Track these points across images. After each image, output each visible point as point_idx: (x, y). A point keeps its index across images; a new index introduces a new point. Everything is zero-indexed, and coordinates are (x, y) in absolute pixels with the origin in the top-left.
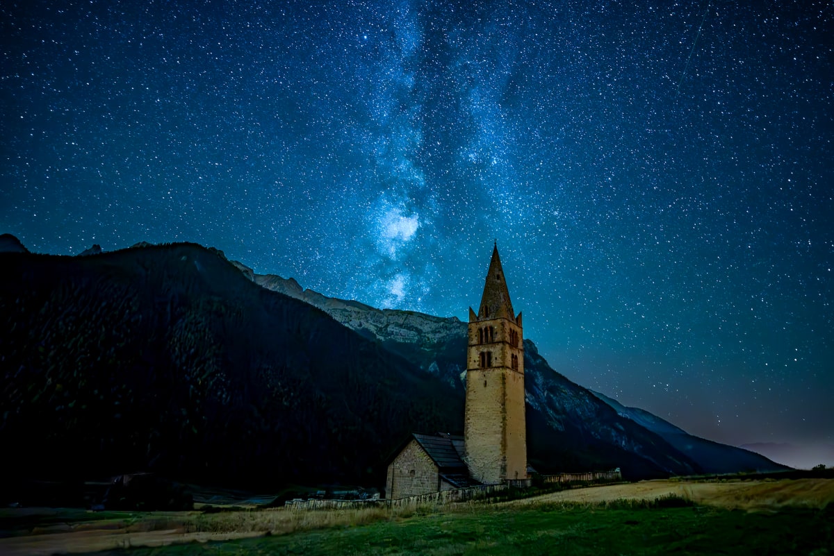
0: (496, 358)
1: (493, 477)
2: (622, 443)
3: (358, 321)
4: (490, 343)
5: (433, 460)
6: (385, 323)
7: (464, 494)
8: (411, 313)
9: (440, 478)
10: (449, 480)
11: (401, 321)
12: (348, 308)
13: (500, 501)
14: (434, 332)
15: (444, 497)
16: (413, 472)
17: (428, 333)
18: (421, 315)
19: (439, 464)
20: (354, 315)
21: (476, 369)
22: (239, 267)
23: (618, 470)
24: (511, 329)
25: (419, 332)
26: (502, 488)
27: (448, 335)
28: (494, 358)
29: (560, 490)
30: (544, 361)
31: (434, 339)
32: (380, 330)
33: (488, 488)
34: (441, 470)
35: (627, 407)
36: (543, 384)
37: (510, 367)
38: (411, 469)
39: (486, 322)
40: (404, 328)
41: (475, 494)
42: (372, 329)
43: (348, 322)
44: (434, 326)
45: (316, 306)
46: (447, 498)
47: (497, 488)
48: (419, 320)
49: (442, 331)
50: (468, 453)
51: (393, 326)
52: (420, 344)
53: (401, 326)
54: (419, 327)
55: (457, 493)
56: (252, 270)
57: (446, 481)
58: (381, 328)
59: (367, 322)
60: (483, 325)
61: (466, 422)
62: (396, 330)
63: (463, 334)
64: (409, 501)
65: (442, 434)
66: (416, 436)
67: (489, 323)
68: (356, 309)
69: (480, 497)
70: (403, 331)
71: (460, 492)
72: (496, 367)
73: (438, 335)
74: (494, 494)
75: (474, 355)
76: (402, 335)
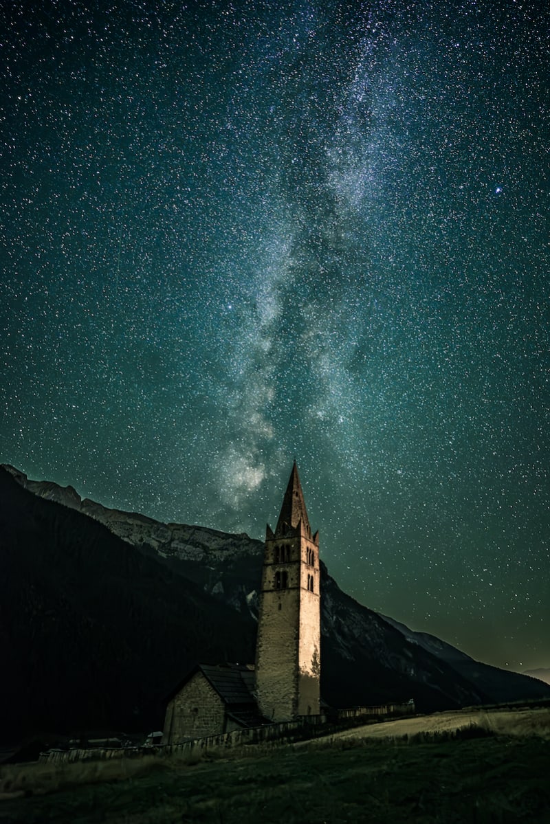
0: (292, 579)
1: (284, 714)
2: (410, 671)
3: (139, 536)
4: (286, 562)
5: (219, 695)
6: (169, 538)
7: (255, 735)
8: (198, 528)
9: (226, 716)
10: (237, 719)
11: (187, 537)
12: (130, 521)
13: (295, 741)
14: (221, 549)
15: (233, 738)
16: (196, 710)
17: (214, 550)
18: (209, 531)
19: (226, 699)
20: (136, 529)
21: (271, 591)
22: (11, 471)
23: (411, 701)
24: (308, 548)
25: (205, 549)
26: (296, 725)
27: (236, 553)
28: (289, 579)
29: (355, 726)
30: (334, 583)
31: (221, 556)
32: (162, 546)
33: (281, 726)
34: (229, 707)
35: (415, 633)
36: (332, 608)
37: (306, 588)
38: (193, 707)
39: (283, 540)
40: (190, 544)
41: (267, 734)
42: (155, 544)
43: (128, 537)
44: (222, 542)
45: (94, 517)
46: (237, 740)
47: (291, 726)
48: (206, 536)
49: (230, 548)
50: (258, 686)
51: (177, 542)
52: (206, 561)
53: (186, 542)
54: (206, 544)
55: (248, 733)
56: (26, 476)
57: (233, 720)
58: (164, 544)
59: (150, 536)
60: (280, 543)
61: (257, 650)
62: (181, 546)
63: (252, 553)
64: (193, 744)
65: (229, 664)
66: (202, 667)
67: (286, 541)
68: (139, 523)
69: (272, 738)
70: (188, 547)
71: (251, 732)
72: (291, 589)
73: (225, 553)
74: (287, 733)
75: (270, 574)
76: (187, 552)
